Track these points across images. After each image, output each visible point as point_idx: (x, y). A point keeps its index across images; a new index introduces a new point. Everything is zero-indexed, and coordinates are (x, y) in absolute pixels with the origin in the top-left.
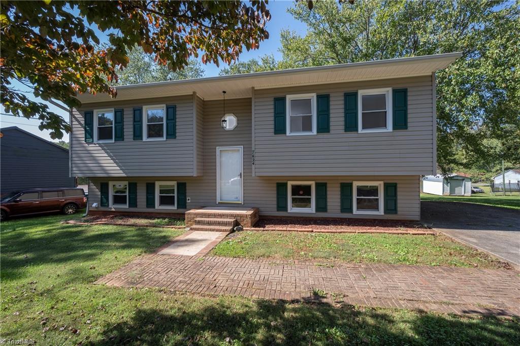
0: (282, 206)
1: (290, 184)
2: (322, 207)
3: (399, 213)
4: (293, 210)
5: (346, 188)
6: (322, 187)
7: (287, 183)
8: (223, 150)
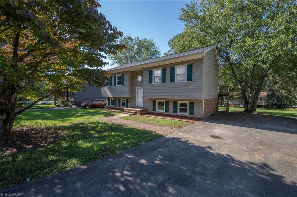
0: (154, 109)
1: (157, 101)
2: (167, 110)
3: (195, 115)
4: (158, 111)
5: (175, 103)
6: (167, 102)
7: (156, 101)
8: (139, 89)
